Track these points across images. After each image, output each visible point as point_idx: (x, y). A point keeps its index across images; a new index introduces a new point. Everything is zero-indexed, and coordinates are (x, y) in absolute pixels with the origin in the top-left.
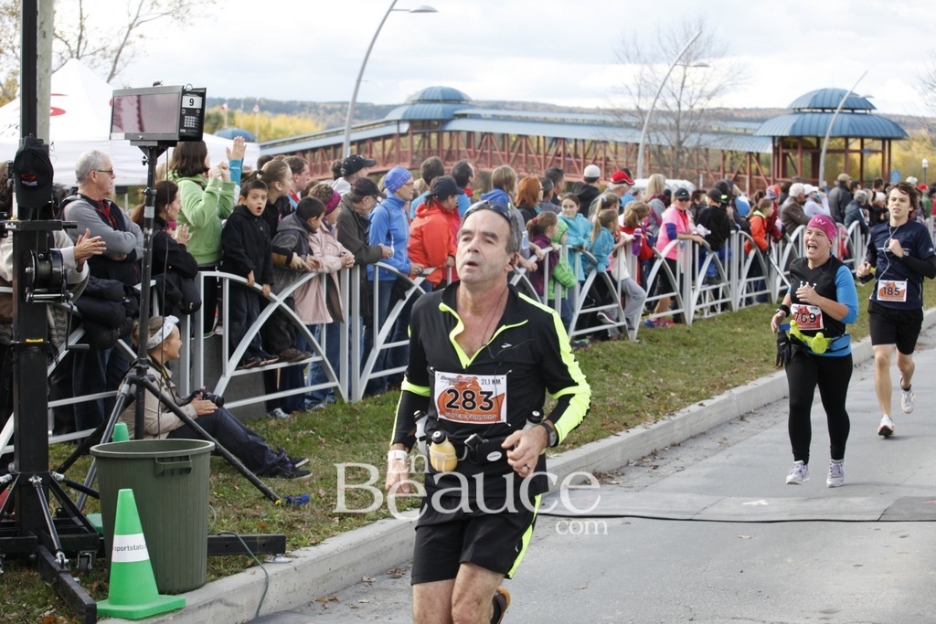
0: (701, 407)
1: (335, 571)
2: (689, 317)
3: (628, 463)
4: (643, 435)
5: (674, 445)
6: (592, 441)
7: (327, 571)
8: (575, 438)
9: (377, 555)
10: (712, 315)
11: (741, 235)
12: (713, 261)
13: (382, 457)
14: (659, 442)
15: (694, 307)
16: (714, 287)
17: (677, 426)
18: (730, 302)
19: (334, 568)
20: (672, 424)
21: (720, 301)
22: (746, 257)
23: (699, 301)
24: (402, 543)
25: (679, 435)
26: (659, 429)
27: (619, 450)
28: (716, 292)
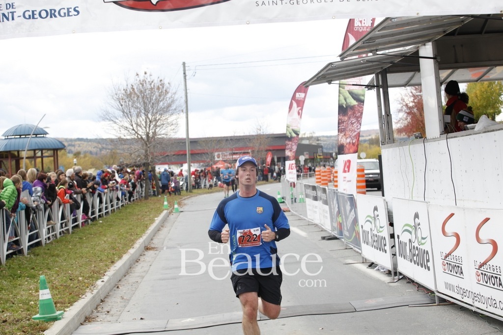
0: (103, 283)
3: (92, 311)
5: (102, 301)
6: (75, 301)
8: (67, 301)
27: (89, 305)
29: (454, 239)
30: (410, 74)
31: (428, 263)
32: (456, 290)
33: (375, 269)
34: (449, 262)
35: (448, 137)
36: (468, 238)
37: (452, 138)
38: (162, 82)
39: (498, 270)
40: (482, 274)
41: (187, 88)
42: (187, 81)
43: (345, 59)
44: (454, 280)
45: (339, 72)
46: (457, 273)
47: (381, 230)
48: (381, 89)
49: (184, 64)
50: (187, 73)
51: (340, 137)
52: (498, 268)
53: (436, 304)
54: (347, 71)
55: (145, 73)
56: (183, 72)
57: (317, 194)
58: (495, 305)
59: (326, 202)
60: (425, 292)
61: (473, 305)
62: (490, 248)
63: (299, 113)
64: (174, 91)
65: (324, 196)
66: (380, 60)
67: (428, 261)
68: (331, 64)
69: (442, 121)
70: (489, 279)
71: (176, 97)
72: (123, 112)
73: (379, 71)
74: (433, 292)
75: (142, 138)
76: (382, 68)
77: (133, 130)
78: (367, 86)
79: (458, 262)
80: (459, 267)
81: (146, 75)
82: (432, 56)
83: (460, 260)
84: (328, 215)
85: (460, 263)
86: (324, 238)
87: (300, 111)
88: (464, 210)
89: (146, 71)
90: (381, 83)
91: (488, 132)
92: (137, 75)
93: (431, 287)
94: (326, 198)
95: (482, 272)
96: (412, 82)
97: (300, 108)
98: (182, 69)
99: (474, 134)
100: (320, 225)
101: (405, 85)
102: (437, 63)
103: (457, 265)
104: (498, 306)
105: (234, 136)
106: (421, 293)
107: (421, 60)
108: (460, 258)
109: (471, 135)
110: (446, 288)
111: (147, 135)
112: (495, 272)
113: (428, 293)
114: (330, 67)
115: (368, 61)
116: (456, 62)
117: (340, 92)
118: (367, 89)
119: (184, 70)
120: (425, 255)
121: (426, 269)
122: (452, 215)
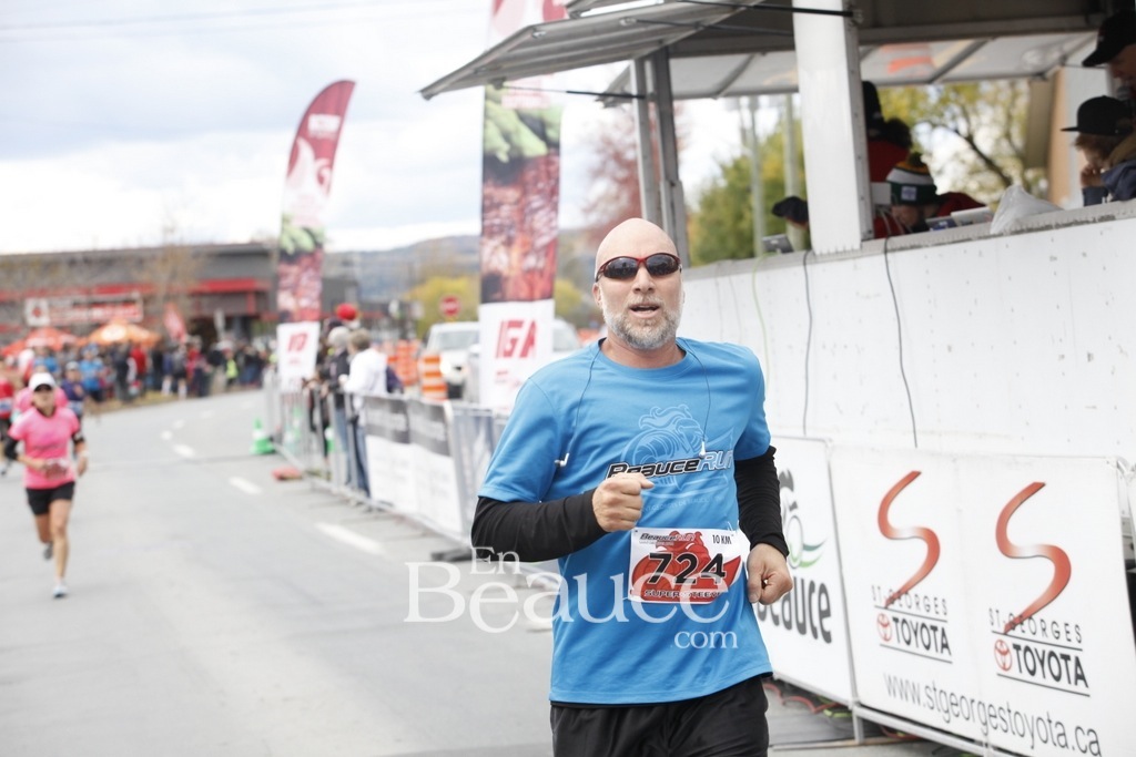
29: (921, 549)
30: (734, 61)
31: (826, 621)
32: (924, 699)
34: (901, 617)
35: (889, 247)
36: (968, 541)
37: (902, 249)
39: (1073, 635)
40: (1017, 647)
43: (584, 14)
44: (919, 669)
45: (540, 54)
46: (928, 647)
48: (652, 106)
51: (487, 251)
52: (1070, 628)
53: (857, 741)
54: (563, 50)
57: (408, 424)
58: (1062, 740)
59: (443, 448)
60: (807, 707)
61: (984, 740)
62: (1048, 570)
63: (321, 179)
65: (436, 430)
66: (668, 17)
67: (825, 614)
68: (532, 28)
69: (868, 199)
70: (1042, 662)
73: (646, 51)
74: (840, 707)
76: (661, 42)
78: (603, 96)
79: (932, 614)
80: (934, 629)
82: (839, 8)
83: (940, 609)
84: (451, 487)
85: (941, 616)
86: (439, 557)
87: (326, 173)
88: (954, 460)
90: (650, 88)
91: (1030, 230)
93: (838, 690)
94: (446, 434)
95: (1018, 642)
96: (739, 84)
97: (323, 162)
99: (980, 238)
100: (417, 518)
101: (714, 94)
102: (854, 29)
103: (929, 623)
104: (1072, 742)
105: (95, 252)
106: (796, 711)
107: (797, 17)
108: (939, 602)
109: (969, 240)
110: (891, 691)
112: (1063, 641)
113: (821, 711)
114: (527, 37)
115: (642, 22)
116: (876, 25)
117: (486, 116)
118: (601, 104)
120: (815, 597)
121: (815, 636)
122: (913, 476)
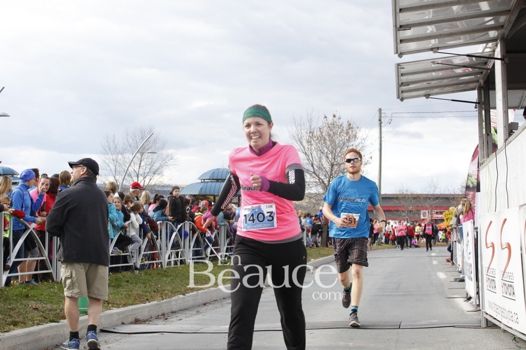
0: (185, 296)
1: (19, 345)
2: (165, 266)
3: (151, 318)
4: (158, 304)
5: (173, 312)
6: (132, 305)
7: (15, 344)
9: (37, 341)
10: (175, 266)
11: (190, 223)
12: (176, 236)
13: (25, 305)
14: (165, 309)
15: (167, 260)
16: (176, 250)
17: (173, 303)
18: (185, 260)
19: (18, 343)
20: (171, 301)
21: (179, 259)
22: (193, 237)
23: (169, 258)
24: (48, 337)
25: (175, 308)
26: (165, 303)
27: (147, 309)
28: (177, 254)
33: (470, 302)
34: (489, 277)
38: (351, 126)
39: (512, 277)
40: (504, 284)
41: (382, 136)
42: (382, 128)
44: (492, 297)
46: (493, 288)
47: (470, 255)
49: (380, 110)
50: (382, 120)
52: (511, 275)
55: (334, 116)
56: (378, 119)
58: (512, 318)
61: (502, 321)
62: (507, 252)
64: (364, 136)
68: (399, 65)
70: (508, 289)
71: (367, 143)
72: (306, 154)
75: (323, 182)
77: (314, 173)
79: (493, 275)
81: (335, 119)
82: (501, 57)
83: (494, 273)
85: (495, 276)
86: (456, 280)
89: (335, 114)
92: (326, 117)
95: (504, 282)
98: (378, 115)
102: (505, 65)
103: (493, 278)
104: (514, 319)
108: (494, 270)
111: (329, 180)
112: (510, 280)
119: (380, 117)
122: (491, 222)
